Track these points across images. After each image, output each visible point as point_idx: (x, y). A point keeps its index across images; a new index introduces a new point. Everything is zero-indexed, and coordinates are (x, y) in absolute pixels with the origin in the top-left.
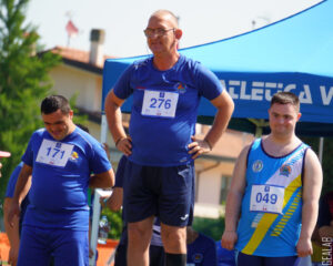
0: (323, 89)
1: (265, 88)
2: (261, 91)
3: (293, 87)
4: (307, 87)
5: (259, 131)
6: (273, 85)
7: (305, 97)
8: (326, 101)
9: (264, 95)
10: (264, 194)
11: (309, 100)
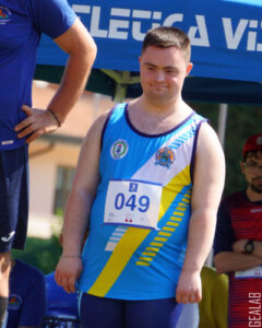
0: (227, 22)
1: (131, 19)
2: (125, 24)
3: (178, 17)
4: (200, 19)
5: (121, 91)
6: (146, 15)
7: (197, 35)
8: (232, 42)
9: (129, 30)
10: (128, 195)
11: (204, 42)
